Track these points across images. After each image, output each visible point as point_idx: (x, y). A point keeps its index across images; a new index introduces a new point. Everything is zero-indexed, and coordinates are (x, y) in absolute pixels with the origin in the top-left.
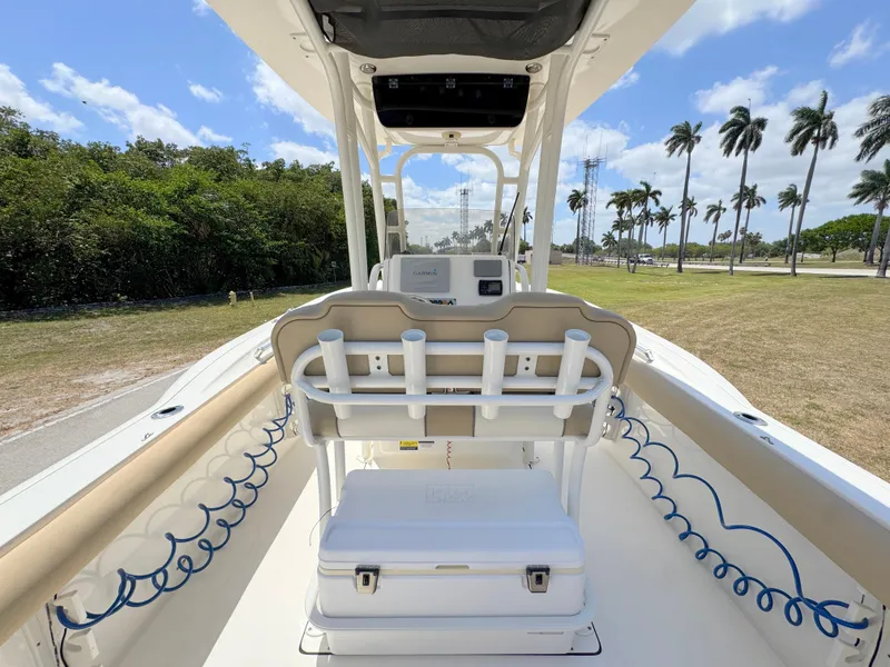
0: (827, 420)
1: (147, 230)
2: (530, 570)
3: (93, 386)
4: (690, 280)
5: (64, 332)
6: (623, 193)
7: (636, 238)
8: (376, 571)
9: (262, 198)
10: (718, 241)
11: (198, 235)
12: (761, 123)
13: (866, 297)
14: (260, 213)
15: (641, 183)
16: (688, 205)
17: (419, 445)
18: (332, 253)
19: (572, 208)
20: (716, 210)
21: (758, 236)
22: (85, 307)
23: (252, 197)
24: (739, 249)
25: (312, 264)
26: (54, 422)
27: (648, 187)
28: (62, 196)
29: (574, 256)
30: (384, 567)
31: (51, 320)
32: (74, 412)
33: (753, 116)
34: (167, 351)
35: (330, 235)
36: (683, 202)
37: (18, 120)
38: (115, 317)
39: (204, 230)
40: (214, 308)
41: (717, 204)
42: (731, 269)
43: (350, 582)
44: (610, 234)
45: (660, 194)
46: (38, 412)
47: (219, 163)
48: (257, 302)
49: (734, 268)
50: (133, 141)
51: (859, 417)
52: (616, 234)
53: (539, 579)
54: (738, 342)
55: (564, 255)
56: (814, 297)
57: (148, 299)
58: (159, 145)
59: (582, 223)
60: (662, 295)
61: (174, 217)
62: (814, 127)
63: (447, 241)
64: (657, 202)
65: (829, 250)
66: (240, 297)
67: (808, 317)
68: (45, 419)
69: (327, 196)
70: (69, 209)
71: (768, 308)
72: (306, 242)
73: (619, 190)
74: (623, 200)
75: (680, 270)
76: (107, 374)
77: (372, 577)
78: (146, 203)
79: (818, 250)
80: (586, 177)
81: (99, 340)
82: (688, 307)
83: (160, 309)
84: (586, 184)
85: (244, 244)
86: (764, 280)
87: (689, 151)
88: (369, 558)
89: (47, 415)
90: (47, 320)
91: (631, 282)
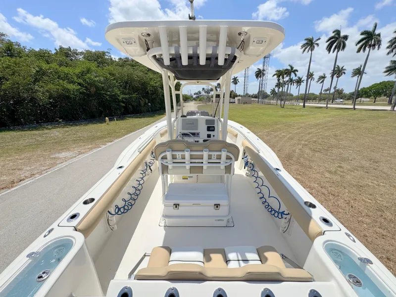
0: (343, 172)
1: (68, 90)
2: (215, 205)
3: (59, 158)
4: (308, 111)
5: (40, 135)
6: (280, 71)
7: (285, 91)
8: (178, 205)
9: (117, 75)
10: (323, 92)
11: (90, 92)
12: (346, 37)
13: (382, 120)
14: (117, 82)
15: (289, 65)
16: (310, 76)
17: (188, 178)
18: (149, 100)
19: (257, 77)
20: (323, 78)
21: (342, 90)
22: (45, 124)
23: (113, 75)
24: (332, 96)
25: (140, 105)
26: (50, 172)
27: (292, 68)
28: (31, 75)
29: (257, 100)
30: (180, 204)
31: (32, 130)
32: (56, 168)
33: (342, 34)
34: (84, 144)
35: (148, 92)
36: (308, 74)
37: (6, 38)
38: (58, 129)
39: (93, 90)
40: (100, 124)
41: (323, 75)
42: (327, 106)
43: (172, 208)
44: (274, 89)
45: (297, 71)
46: (43, 168)
47: (99, 58)
48: (117, 122)
49: (328, 106)
50: (58, 48)
51: (356, 171)
52: (276, 89)
53: (217, 207)
54: (320, 141)
55: (252, 99)
56: (359, 120)
57: (71, 120)
58: (69, 49)
59: (261, 85)
60: (293, 119)
61: (79, 84)
62: (370, 39)
63: (200, 92)
64: (296, 75)
65: (372, 97)
66: (111, 120)
67: (353, 129)
68: (46, 171)
69: (146, 74)
70: (34, 81)
71: (338, 125)
72: (137, 94)
73: (278, 69)
74: (280, 74)
75: (304, 106)
76: (63, 154)
77: (177, 206)
78: (66, 77)
79: (368, 97)
80: (264, 62)
81: (55, 139)
82: (303, 125)
83: (77, 125)
84: (264, 66)
85: (111, 96)
86: (341, 112)
87: (312, 51)
88: (177, 202)
89: (46, 169)
90: (30, 131)
91: (282, 112)
